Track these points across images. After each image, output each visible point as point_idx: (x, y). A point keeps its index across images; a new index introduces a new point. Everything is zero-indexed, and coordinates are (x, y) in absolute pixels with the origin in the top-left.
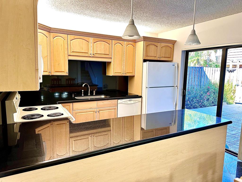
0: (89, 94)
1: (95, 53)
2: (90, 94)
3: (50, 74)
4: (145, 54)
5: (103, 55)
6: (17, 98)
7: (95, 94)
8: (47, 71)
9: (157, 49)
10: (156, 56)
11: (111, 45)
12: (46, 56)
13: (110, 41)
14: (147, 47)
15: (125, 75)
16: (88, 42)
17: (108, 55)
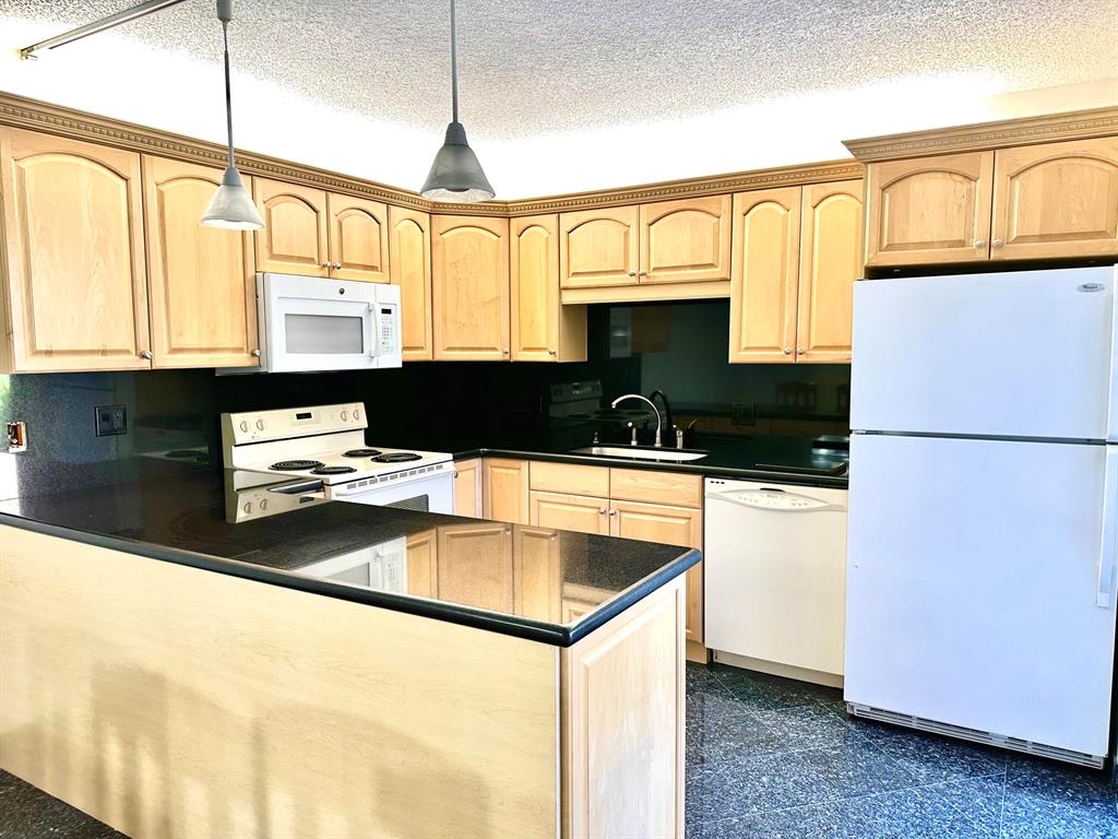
0: (658, 445)
1: (655, 269)
2: (661, 442)
3: (507, 358)
4: (875, 239)
5: (689, 271)
6: (308, 416)
7: (684, 447)
8: (494, 349)
9: (970, 193)
10: (957, 236)
11: (725, 220)
12: (492, 301)
13: (720, 201)
14: (887, 195)
15: (801, 359)
16: (626, 228)
17: (711, 265)
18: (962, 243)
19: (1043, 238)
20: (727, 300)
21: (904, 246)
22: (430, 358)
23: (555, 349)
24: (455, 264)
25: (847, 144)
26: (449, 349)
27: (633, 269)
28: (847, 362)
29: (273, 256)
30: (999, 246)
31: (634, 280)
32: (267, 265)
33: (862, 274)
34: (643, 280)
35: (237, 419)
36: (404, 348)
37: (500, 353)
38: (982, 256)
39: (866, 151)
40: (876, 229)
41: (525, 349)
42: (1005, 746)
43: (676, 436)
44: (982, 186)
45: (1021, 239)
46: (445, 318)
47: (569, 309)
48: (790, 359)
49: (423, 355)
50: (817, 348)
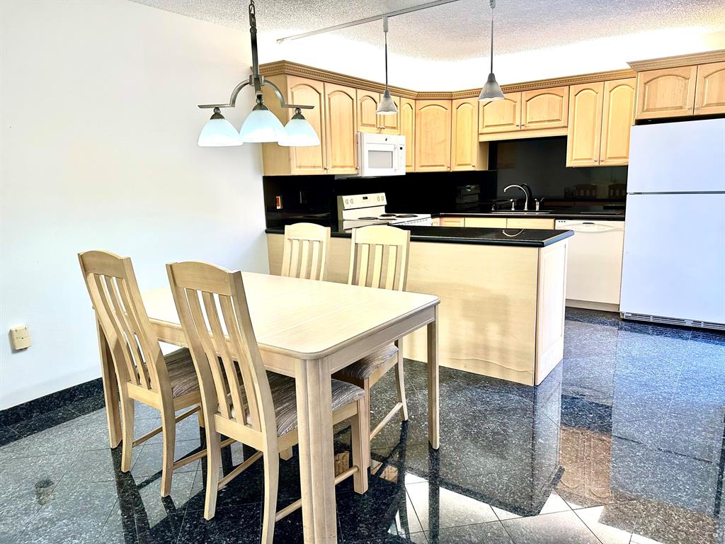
0: (526, 209)
1: (529, 122)
2: (528, 208)
3: (449, 170)
4: (641, 107)
5: (547, 123)
6: (366, 198)
7: (540, 209)
8: (443, 166)
9: (686, 85)
10: (679, 105)
11: (566, 98)
12: (443, 141)
13: (563, 90)
14: (647, 87)
15: (602, 164)
16: (514, 103)
17: (559, 120)
18: (681, 108)
19: (718, 104)
20: (565, 137)
21: (654, 110)
22: (413, 171)
23: (475, 164)
24: (426, 124)
25: (629, 63)
26: (422, 166)
27: (518, 122)
28: (626, 164)
29: (363, 125)
30: (698, 109)
31: (518, 128)
32: (362, 129)
33: (633, 122)
34: (523, 128)
35: (345, 198)
36: (406, 166)
37: (446, 168)
38: (690, 113)
39: (639, 67)
40: (641, 102)
41: (459, 165)
42: (691, 325)
43: (535, 205)
44: (691, 83)
45: (708, 105)
46: (420, 151)
47: (482, 144)
48: (596, 164)
49: (411, 170)
50: (609, 158)
